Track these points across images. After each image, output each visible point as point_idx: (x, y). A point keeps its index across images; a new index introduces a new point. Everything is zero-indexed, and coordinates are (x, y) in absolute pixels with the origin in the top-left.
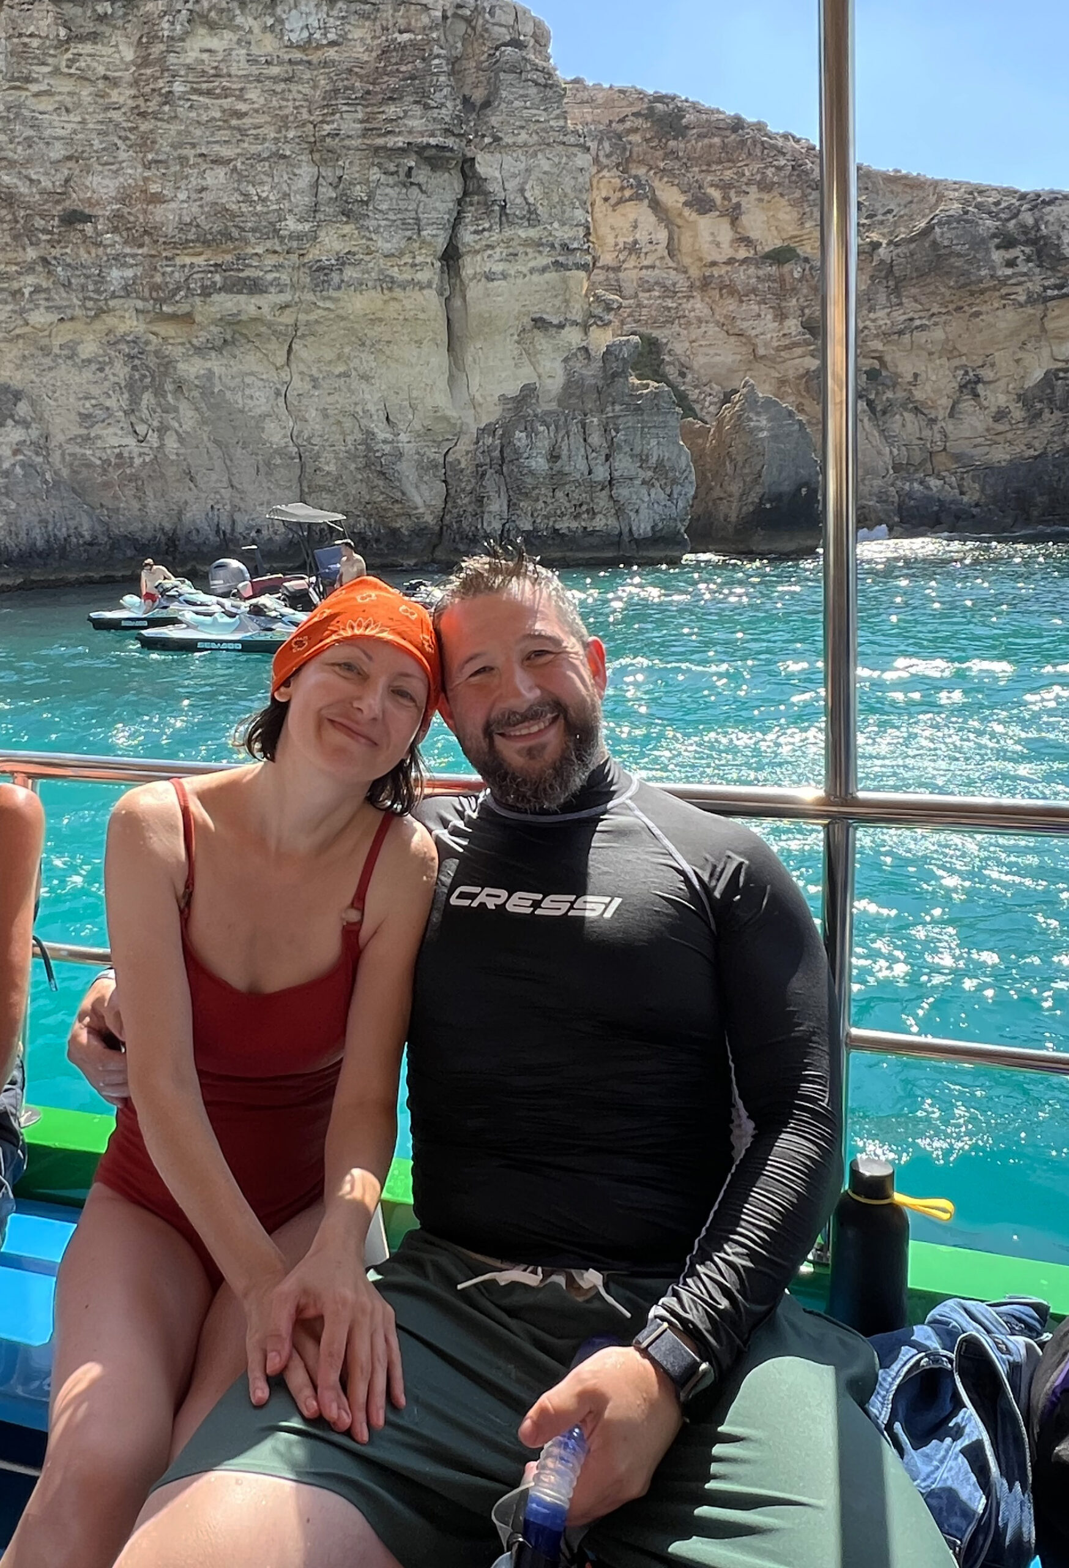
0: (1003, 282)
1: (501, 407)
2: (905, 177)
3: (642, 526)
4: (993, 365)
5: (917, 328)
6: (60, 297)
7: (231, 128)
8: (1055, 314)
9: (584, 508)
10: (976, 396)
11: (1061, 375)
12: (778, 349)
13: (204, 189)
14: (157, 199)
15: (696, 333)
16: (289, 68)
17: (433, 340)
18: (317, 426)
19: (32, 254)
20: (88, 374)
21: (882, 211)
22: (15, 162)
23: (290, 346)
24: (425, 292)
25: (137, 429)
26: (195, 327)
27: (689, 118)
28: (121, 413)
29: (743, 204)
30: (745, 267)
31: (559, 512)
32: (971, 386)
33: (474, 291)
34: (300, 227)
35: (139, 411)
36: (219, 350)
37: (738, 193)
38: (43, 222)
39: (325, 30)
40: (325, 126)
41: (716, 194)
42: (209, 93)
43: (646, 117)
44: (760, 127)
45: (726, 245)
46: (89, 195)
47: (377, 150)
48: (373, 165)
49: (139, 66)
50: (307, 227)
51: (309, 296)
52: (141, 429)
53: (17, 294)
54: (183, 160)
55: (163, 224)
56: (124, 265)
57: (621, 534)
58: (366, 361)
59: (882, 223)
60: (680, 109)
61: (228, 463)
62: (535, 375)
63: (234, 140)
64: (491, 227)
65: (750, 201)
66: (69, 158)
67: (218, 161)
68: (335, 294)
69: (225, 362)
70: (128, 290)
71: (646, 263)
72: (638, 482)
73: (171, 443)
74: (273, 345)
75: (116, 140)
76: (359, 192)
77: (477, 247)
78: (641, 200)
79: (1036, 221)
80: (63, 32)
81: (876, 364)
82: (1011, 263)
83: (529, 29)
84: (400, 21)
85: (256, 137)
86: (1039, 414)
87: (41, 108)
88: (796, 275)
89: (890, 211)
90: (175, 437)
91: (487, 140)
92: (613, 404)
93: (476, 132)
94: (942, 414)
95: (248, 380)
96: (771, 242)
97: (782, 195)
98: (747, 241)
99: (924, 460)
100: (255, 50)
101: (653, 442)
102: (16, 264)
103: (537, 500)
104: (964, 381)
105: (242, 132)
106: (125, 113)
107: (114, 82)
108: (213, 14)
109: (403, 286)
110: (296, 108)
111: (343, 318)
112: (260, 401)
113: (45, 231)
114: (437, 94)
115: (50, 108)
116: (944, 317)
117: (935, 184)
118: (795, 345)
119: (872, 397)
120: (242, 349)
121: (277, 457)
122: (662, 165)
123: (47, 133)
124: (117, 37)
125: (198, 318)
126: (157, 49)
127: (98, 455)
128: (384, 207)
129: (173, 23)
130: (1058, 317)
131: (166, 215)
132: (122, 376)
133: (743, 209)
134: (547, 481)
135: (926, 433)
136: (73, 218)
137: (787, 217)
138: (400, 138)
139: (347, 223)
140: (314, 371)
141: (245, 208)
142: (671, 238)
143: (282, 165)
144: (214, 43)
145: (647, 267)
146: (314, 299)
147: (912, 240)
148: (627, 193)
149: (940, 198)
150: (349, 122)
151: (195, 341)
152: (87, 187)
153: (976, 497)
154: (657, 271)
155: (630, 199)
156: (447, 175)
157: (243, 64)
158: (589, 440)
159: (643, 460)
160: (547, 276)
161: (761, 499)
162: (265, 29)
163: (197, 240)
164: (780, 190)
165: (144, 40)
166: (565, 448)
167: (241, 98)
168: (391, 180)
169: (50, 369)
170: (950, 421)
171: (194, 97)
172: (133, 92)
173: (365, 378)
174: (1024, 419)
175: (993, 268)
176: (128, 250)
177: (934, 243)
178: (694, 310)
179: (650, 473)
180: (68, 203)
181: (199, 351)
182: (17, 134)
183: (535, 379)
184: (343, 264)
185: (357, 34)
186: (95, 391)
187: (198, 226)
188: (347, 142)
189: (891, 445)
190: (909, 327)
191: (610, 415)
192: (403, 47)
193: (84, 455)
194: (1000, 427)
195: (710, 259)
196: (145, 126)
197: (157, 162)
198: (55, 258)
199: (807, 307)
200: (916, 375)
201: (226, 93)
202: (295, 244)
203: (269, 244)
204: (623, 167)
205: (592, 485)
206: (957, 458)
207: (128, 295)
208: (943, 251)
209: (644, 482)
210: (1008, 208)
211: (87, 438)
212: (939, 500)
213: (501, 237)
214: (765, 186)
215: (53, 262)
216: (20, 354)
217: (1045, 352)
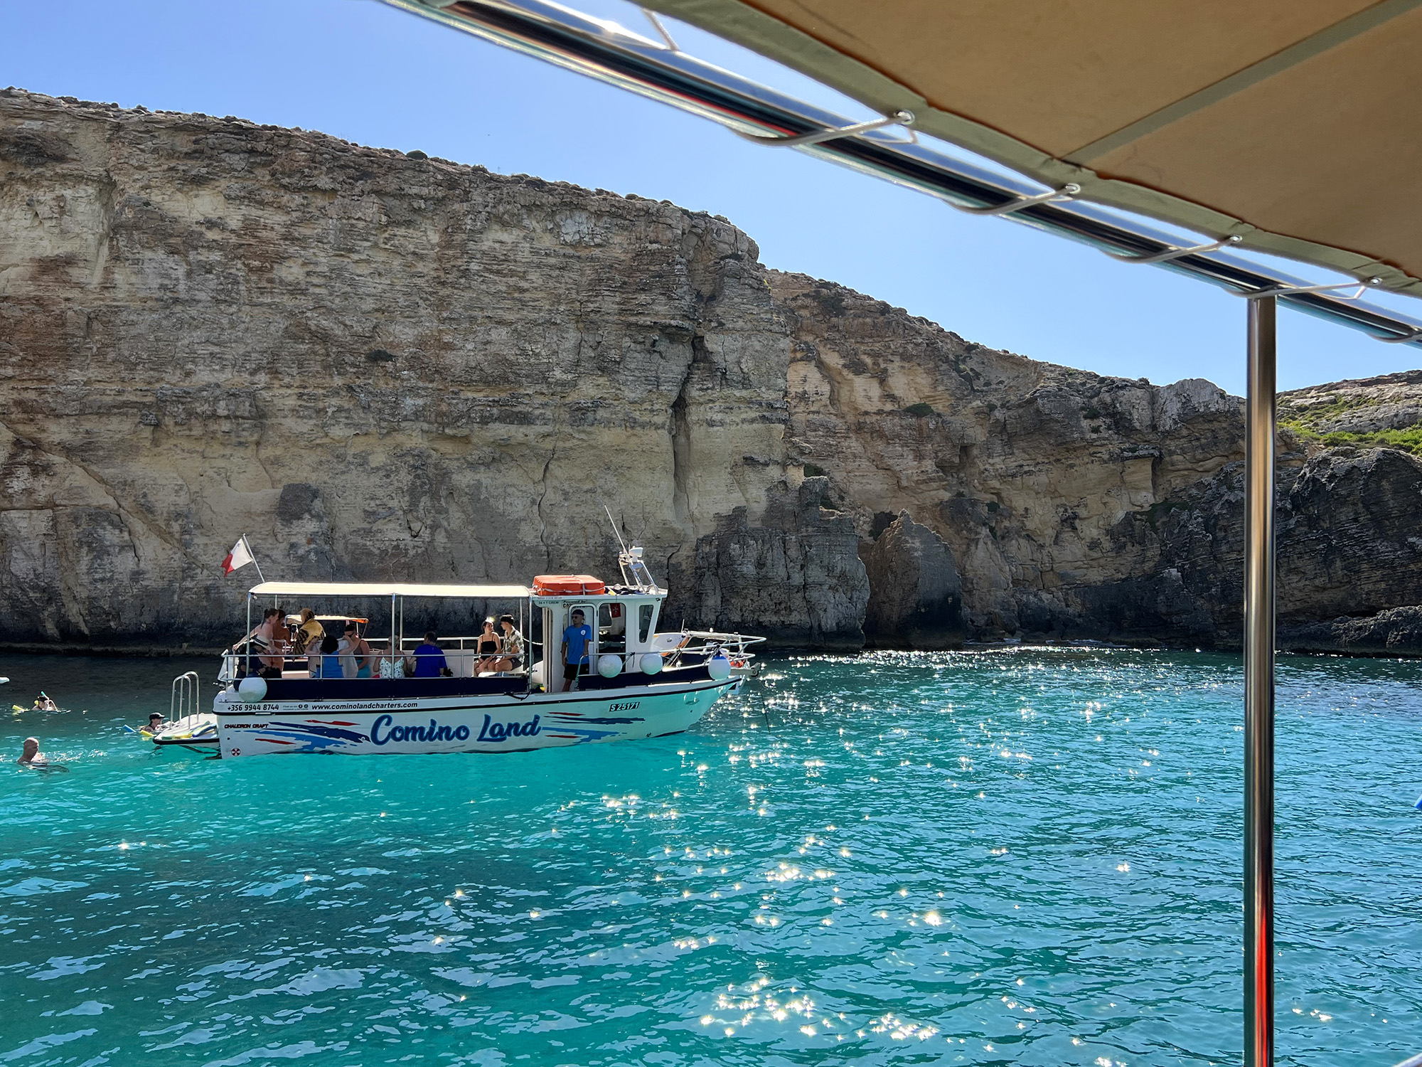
0: (1091, 443)
1: (715, 524)
2: (1013, 357)
3: (829, 621)
4: (1086, 506)
5: (1026, 473)
6: (358, 416)
7: (513, 299)
8: (1130, 470)
9: (783, 606)
10: (1074, 529)
11: (1138, 517)
12: (917, 482)
13: (488, 342)
14: (449, 347)
15: (851, 465)
16: (563, 260)
17: (664, 468)
18: (565, 531)
19: (338, 381)
20: (375, 479)
21: (995, 382)
22: (333, 310)
23: (547, 466)
24: (659, 431)
25: (412, 525)
26: (470, 446)
27: (848, 301)
28: (401, 512)
29: (889, 369)
30: (890, 417)
31: (763, 608)
32: (1070, 521)
33: (697, 433)
34: (565, 377)
35: (417, 511)
36: (487, 465)
37: (886, 361)
38: (352, 358)
39: (593, 236)
40: (590, 305)
41: (868, 360)
42: (498, 272)
43: (814, 298)
44: (902, 312)
45: (875, 399)
46: (391, 339)
47: (629, 325)
48: (626, 335)
49: (442, 248)
50: (570, 376)
51: (568, 429)
52: (416, 526)
53: (319, 412)
54: (472, 319)
55: (452, 366)
56: (418, 395)
57: (811, 627)
58: (610, 481)
59: (996, 390)
60: (841, 295)
61: (486, 556)
62: (743, 499)
63: (516, 308)
64: (713, 387)
65: (895, 366)
66: (377, 310)
67: (501, 323)
68: (589, 429)
69: (491, 474)
70: (418, 415)
71: (812, 409)
72: (826, 587)
73: (441, 538)
74: (533, 464)
75: (418, 300)
76: (614, 354)
77: (701, 400)
78: (810, 361)
79: (1113, 400)
80: (384, 219)
81: (995, 499)
82: (1096, 430)
83: (745, 247)
84: (651, 234)
85: (534, 308)
86: (1124, 546)
87: (358, 272)
88: (931, 426)
89: (1001, 382)
90: (443, 533)
91: (714, 324)
92: (807, 526)
93: (705, 317)
94: (1048, 541)
95: (510, 490)
96: (912, 399)
97: (919, 365)
98: (892, 398)
99: (1037, 577)
100: (536, 245)
101: (838, 557)
102: (324, 388)
103: (745, 598)
104: (1064, 517)
105: (524, 304)
106: (427, 281)
107: (421, 257)
108: (506, 216)
109: (643, 426)
110: (568, 289)
111: (593, 447)
112: (518, 507)
113: (353, 365)
114: (679, 290)
115: (366, 272)
116: (1047, 466)
117: (1036, 364)
118: (931, 480)
119: (993, 524)
120: (506, 466)
121: (529, 554)
122: (826, 335)
123: (361, 291)
124: (426, 224)
125: (475, 440)
126: (459, 237)
127: (378, 546)
128: (632, 366)
129: (475, 221)
130: (1133, 473)
131: (455, 360)
132: (405, 483)
133: (889, 373)
134: (754, 583)
135: (1037, 556)
136: (378, 357)
137: (924, 382)
138: (648, 318)
139: (601, 376)
140: (566, 487)
141: (521, 360)
142: (832, 391)
143: (553, 329)
144: (505, 237)
145: (813, 412)
146: (571, 431)
147: (1020, 406)
148: (799, 355)
149: (1040, 376)
150: (609, 303)
151: (469, 458)
152: (390, 333)
153: (1079, 608)
154: (821, 416)
155: (801, 360)
156: (681, 346)
157: (526, 254)
158: (789, 553)
159: (829, 570)
160: (755, 426)
161: (917, 605)
162: (546, 230)
163: (481, 380)
164: (918, 361)
165: (450, 230)
166: (770, 558)
167: (523, 278)
168: (639, 347)
169: (343, 473)
170: (1055, 547)
171: (487, 275)
172: (435, 266)
173: (609, 494)
174: (1113, 549)
175: (1082, 432)
176: (421, 384)
177: (1038, 410)
178: (850, 448)
179: (835, 581)
180: (373, 345)
181: (472, 466)
182: (336, 289)
183: (743, 503)
184: (597, 406)
185: (617, 240)
186: (380, 493)
187: (482, 370)
188: (606, 317)
189: (1011, 564)
190: (1020, 472)
191: (805, 534)
192: (653, 253)
193: (365, 545)
194: (1094, 555)
195: (863, 409)
196: (444, 292)
197: (450, 319)
198: (359, 386)
199: (940, 451)
200: (1026, 509)
201: (512, 273)
202: (559, 389)
203: (538, 387)
204: (795, 334)
205: (790, 588)
206: (1062, 577)
207: (417, 419)
208: (1045, 417)
209: (830, 588)
210: (1091, 388)
211: (368, 532)
212: (1050, 611)
213: (721, 394)
214: (905, 357)
215: (358, 390)
216: (317, 459)
217: (1125, 499)
